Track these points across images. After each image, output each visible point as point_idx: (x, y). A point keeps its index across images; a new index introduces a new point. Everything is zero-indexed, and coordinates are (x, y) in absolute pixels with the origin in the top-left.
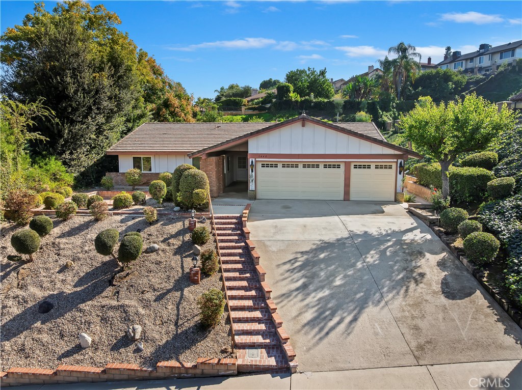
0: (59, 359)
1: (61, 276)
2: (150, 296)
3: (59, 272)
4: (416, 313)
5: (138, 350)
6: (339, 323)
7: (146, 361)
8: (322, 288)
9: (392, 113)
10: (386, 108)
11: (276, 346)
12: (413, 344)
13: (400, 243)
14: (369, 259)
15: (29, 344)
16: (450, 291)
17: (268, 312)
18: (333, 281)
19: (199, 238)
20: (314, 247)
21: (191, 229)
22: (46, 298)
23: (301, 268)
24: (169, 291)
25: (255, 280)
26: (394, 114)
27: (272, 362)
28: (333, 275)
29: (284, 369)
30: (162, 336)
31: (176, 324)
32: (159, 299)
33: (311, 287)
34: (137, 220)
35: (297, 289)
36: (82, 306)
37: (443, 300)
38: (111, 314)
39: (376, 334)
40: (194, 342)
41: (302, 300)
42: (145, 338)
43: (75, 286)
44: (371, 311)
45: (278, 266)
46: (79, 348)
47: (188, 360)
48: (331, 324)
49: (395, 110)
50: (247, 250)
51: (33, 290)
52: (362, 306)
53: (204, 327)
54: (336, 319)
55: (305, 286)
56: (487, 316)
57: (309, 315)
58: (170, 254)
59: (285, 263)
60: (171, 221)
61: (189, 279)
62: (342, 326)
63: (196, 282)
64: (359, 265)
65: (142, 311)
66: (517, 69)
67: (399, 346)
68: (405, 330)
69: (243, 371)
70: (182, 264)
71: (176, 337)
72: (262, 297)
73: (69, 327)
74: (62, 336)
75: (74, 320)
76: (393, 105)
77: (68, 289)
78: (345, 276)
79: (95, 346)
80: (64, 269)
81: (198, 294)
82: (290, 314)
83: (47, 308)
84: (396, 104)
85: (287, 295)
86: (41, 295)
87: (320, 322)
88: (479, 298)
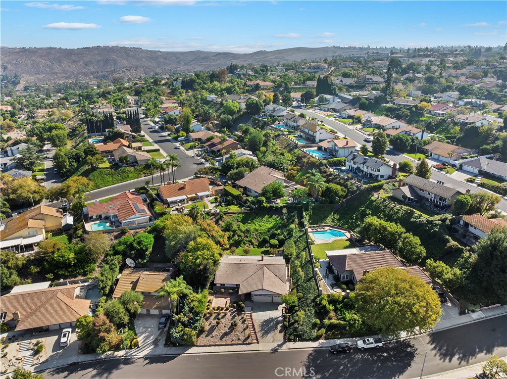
0: (231, 341)
4: (275, 335)
7: (242, 342)
12: (273, 340)
13: (277, 321)
15: (226, 339)
17: (256, 335)
19: (245, 321)
20: (263, 321)
21: (243, 318)
23: (261, 326)
24: (243, 331)
25: (254, 329)
27: (257, 342)
28: (265, 328)
33: (262, 330)
34: (233, 315)
35: (260, 330)
37: (279, 333)
38: (235, 335)
39: (269, 338)
42: (241, 339)
44: (269, 334)
51: (222, 331)
53: (248, 337)
54: (265, 336)
57: (261, 335)
59: (258, 325)
60: (239, 316)
61: (245, 329)
65: (240, 335)
67: (271, 340)
71: (245, 338)
72: (255, 333)
75: (231, 336)
77: (228, 331)
78: (267, 328)
79: (235, 340)
80: (225, 327)
81: (247, 332)
82: (259, 335)
83: (226, 334)
84: (312, 206)
85: (258, 332)
86: (224, 332)
87: (263, 336)
88: (283, 333)
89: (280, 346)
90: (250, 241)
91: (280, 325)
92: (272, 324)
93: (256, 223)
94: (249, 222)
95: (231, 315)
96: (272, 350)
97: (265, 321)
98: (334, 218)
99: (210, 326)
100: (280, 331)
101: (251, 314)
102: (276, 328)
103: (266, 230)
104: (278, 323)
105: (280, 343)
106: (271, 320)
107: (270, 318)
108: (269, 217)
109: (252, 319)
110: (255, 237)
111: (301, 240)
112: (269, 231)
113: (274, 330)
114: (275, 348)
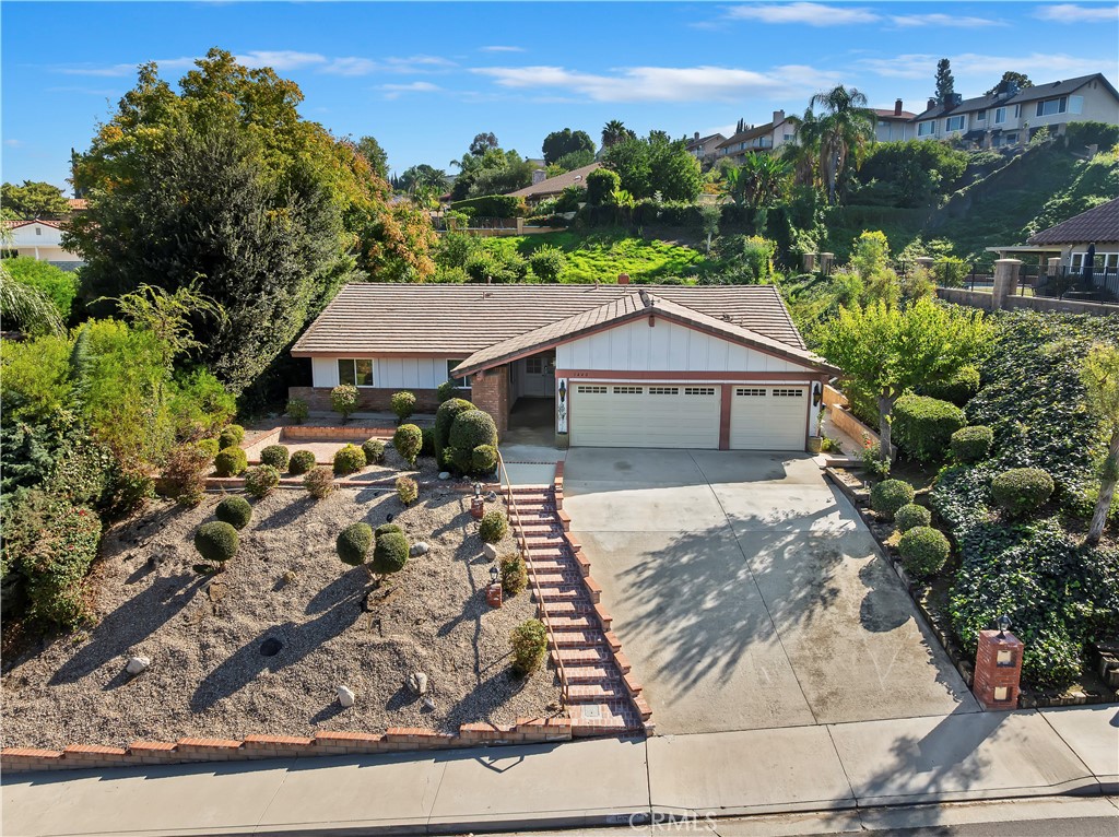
0: (314, 722)
1: (280, 597)
2: (429, 627)
3: (276, 589)
4: (820, 652)
5: (427, 709)
6: (711, 666)
7: (441, 724)
8: (686, 612)
9: (816, 231)
10: (804, 223)
11: (623, 699)
12: (813, 696)
13: (806, 536)
14: (757, 566)
15: (260, 702)
16: (872, 619)
17: (607, 650)
18: (701, 602)
20: (672, 543)
21: (475, 513)
22: (267, 632)
23: (653, 580)
24: (457, 620)
25: (586, 601)
26: (821, 234)
27: (619, 721)
28: (701, 592)
29: (636, 730)
30: (459, 687)
31: (476, 670)
32: (445, 631)
33: (670, 612)
34: (384, 497)
35: (649, 615)
36: (327, 644)
37: (861, 632)
38: (375, 656)
39: (763, 682)
40: (506, 696)
41: (658, 632)
42: (434, 691)
43: (308, 612)
44: (756, 648)
45: (618, 576)
46: (337, 707)
47: (502, 721)
48: (700, 667)
49: (823, 225)
50: (568, 552)
51: (242, 619)
52: (743, 640)
53: (518, 674)
54: (706, 661)
55: (660, 610)
56: (917, 655)
57: (668, 654)
58: (447, 558)
59: (627, 573)
60: (439, 500)
61: (483, 601)
62: (716, 671)
63: (496, 606)
64: (742, 574)
65: (423, 652)
66: (1067, 143)
67: (794, 699)
68: (803, 677)
69: (579, 735)
70: (470, 575)
71: (479, 689)
72: (597, 628)
73: (314, 677)
74: (308, 691)
75: (320, 666)
76: (819, 216)
77: (299, 618)
78: (721, 594)
79: (362, 704)
80: (282, 584)
81: (502, 624)
82: (640, 654)
83: (273, 648)
84: (826, 212)
85: (634, 624)
86: (257, 627)
87: (683, 664)
88: (912, 629)
89: (944, 757)
91: (853, 564)
92: (760, 564)
97: (689, 543)
99: (136, 589)
100: (868, 610)
101: (551, 492)
102: (820, 592)
104: (823, 551)
106: (748, 533)
107: (735, 523)
108: (639, 245)
109: (561, 528)
113: (800, 608)
114: (878, 783)
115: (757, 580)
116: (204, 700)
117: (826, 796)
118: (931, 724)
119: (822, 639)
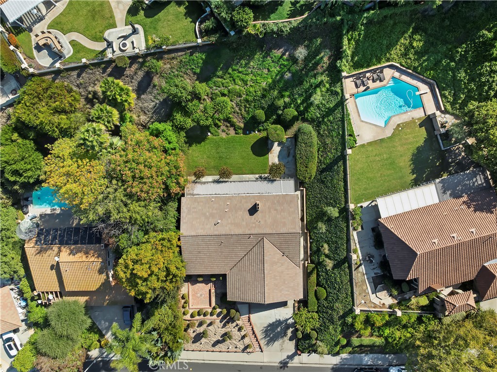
11: (260, 348)
13: (286, 324)
21: (237, 325)
23: (265, 332)
25: (255, 336)
28: (270, 334)
34: (224, 322)
41: (265, 340)
44: (276, 342)
52: (275, 341)
55: (265, 337)
57: (266, 343)
59: (261, 331)
77: (221, 339)
78: (273, 334)
80: (215, 334)
81: (247, 341)
82: (262, 343)
85: (262, 339)
86: (215, 339)
87: (268, 344)
88: (294, 341)
89: (291, 357)
90: (227, 120)
91: (291, 330)
92: (279, 329)
93: (236, 74)
94: (220, 73)
95: (221, 322)
96: (281, 363)
97: (270, 325)
98: (411, 44)
99: (195, 334)
100: (290, 337)
101: (249, 317)
102: (285, 334)
103: (259, 93)
104: (288, 327)
105: (290, 354)
106: (278, 323)
107: (277, 321)
108: (264, 57)
109: (251, 324)
110: (237, 109)
111: (329, 121)
112: (264, 96)
113: (282, 337)
114: (284, 360)
115: (278, 332)
116: (214, 345)
117: (279, 361)
118: (292, 353)
119: (284, 342)
